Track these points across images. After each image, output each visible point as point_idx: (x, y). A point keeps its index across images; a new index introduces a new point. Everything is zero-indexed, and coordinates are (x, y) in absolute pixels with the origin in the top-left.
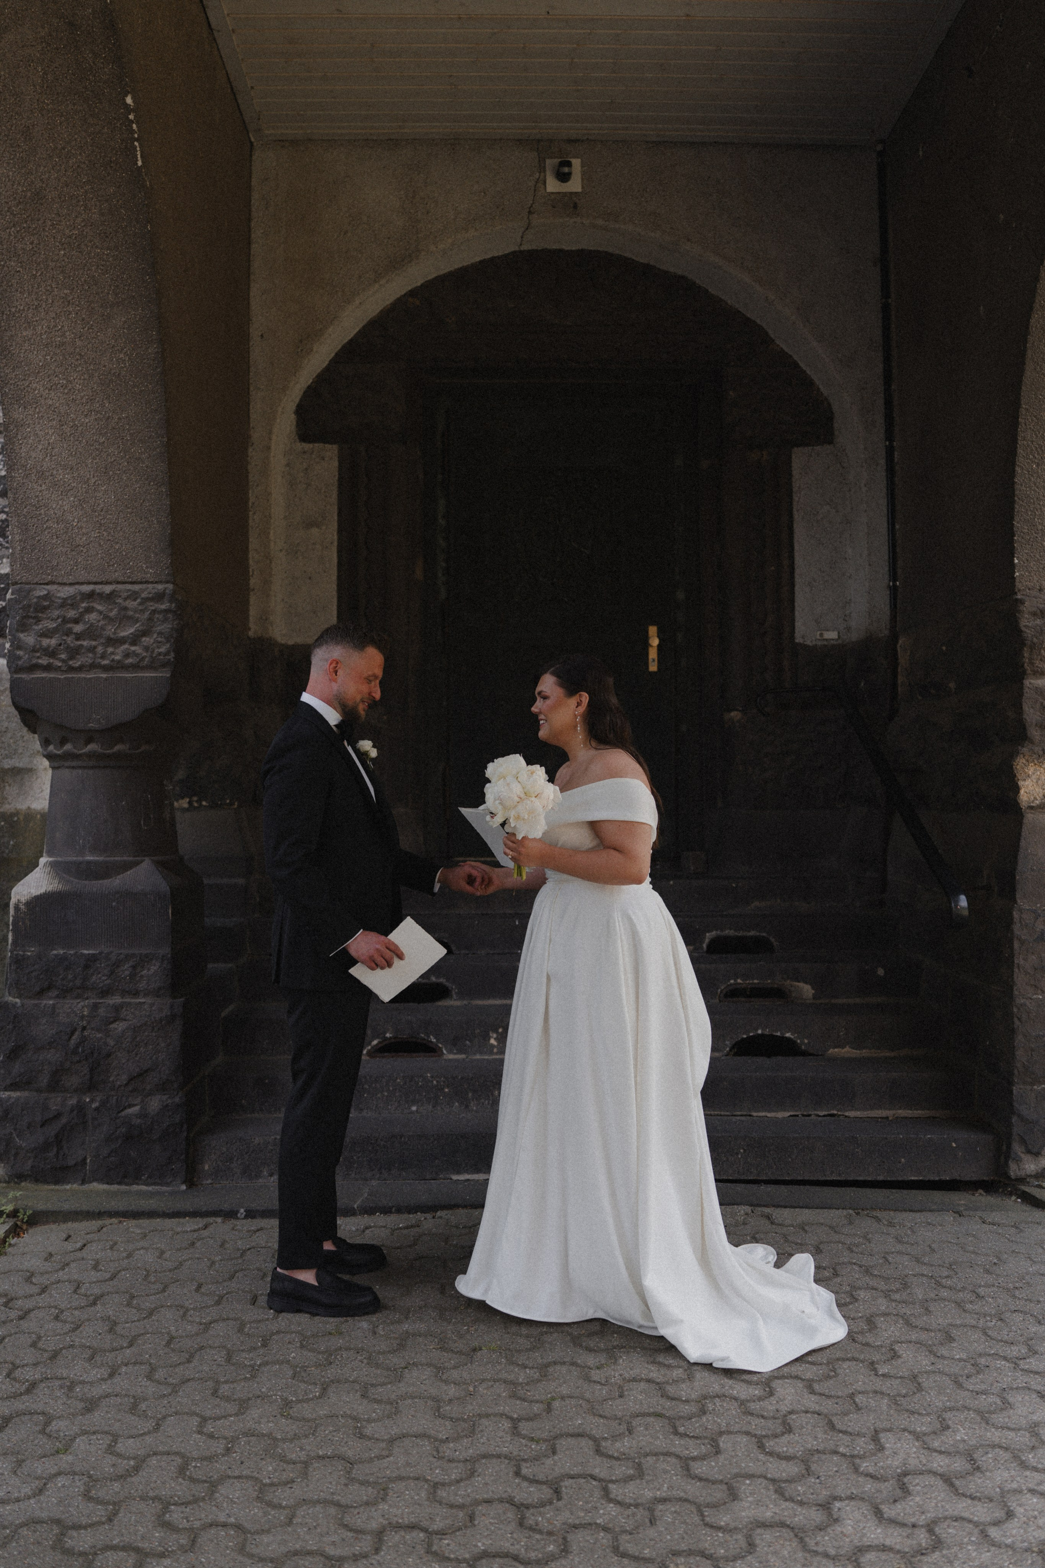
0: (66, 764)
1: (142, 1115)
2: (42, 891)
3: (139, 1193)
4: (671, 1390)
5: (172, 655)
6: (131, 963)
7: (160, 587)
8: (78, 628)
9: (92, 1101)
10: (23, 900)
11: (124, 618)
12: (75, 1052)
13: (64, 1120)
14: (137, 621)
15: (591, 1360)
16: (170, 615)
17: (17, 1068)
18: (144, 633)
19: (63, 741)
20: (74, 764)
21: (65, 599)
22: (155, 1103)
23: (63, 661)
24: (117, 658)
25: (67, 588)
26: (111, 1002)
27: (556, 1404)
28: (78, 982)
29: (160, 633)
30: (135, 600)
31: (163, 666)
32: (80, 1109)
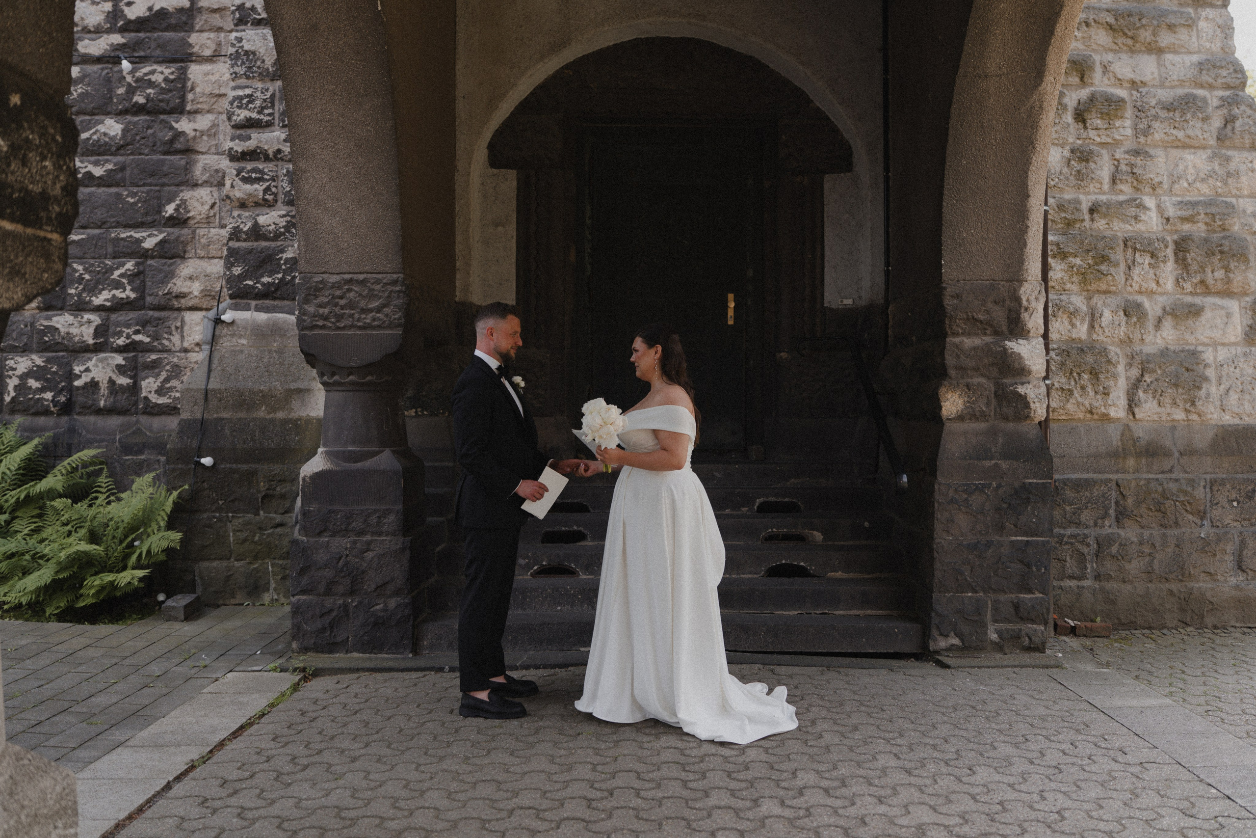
0: (335, 388)
1: (385, 610)
2: (320, 469)
3: (382, 659)
4: (687, 752)
5: (403, 320)
6: (377, 515)
7: (395, 276)
8: (342, 302)
9: (352, 601)
10: (308, 475)
11: (372, 296)
12: (342, 571)
13: (334, 614)
14: (380, 298)
15: (645, 739)
16: (402, 294)
17: (305, 581)
18: (385, 306)
19: (333, 374)
20: (341, 388)
21: (334, 284)
22: (392, 603)
23: (333, 323)
24: (368, 321)
25: (335, 276)
26: (365, 539)
27: (620, 758)
28: (343, 527)
29: (395, 306)
30: (379, 284)
31: (397, 326)
32: (346, 606)
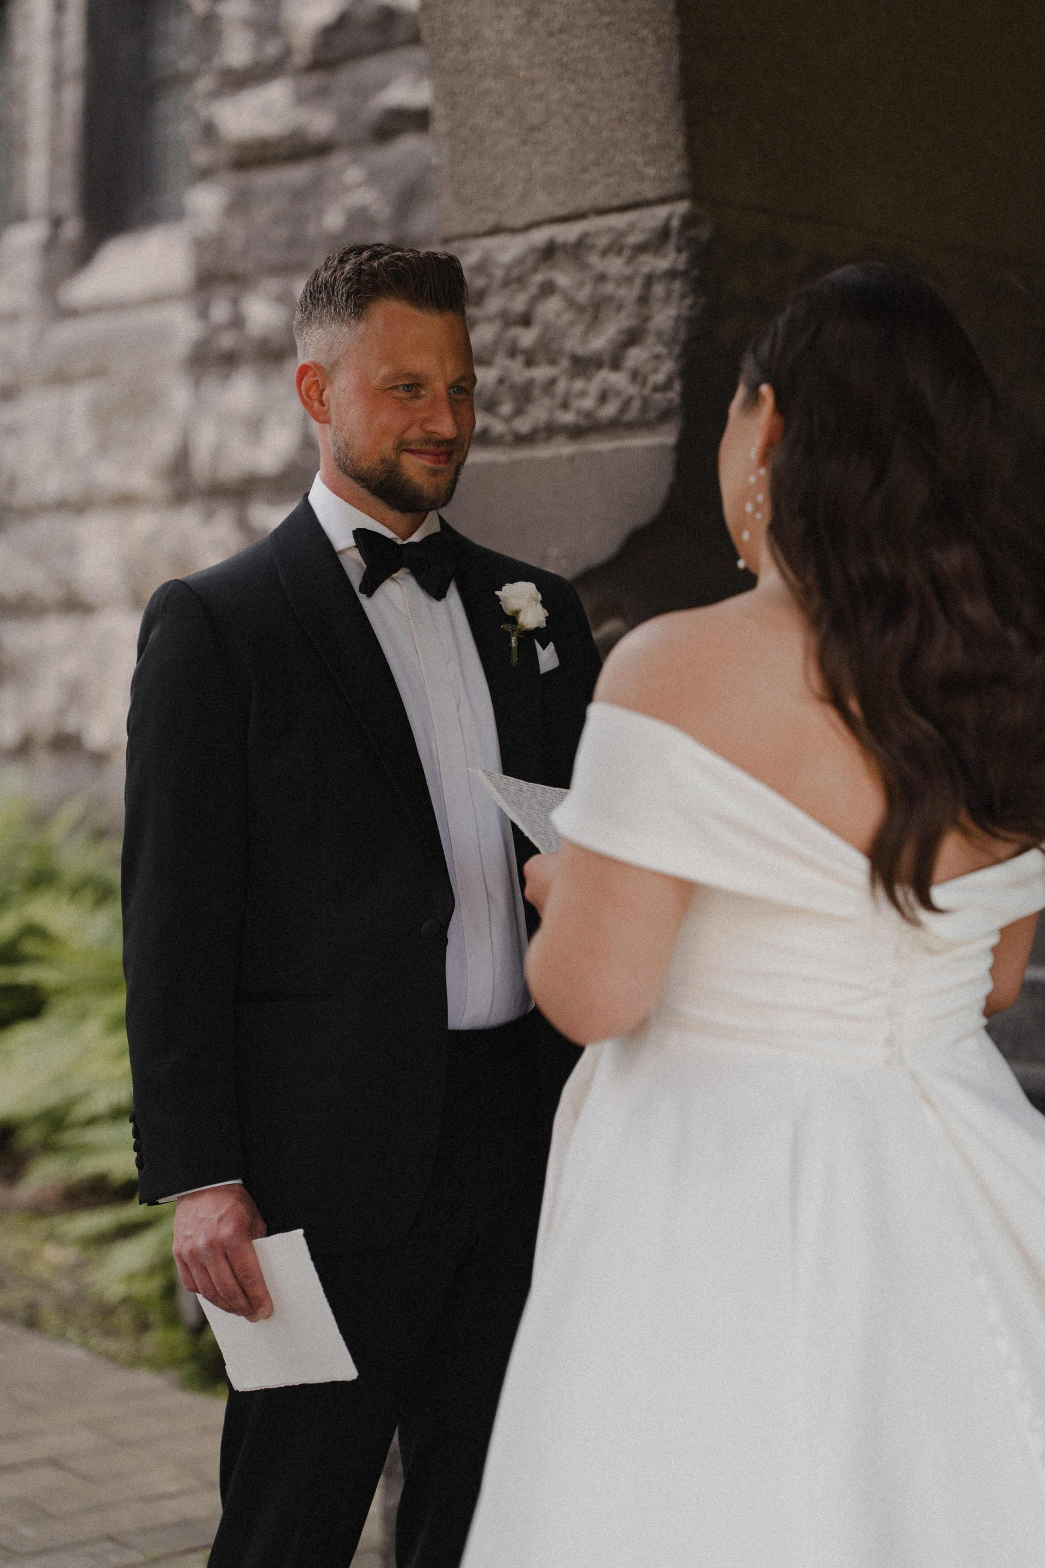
5: (677, 386)
7: (661, 213)
8: (527, 338)
11: (600, 303)
14: (620, 308)
16: (677, 285)
18: (633, 337)
21: (509, 268)
23: (505, 420)
24: (588, 403)
25: (513, 241)
29: (660, 333)
30: (620, 252)
31: (664, 416)
